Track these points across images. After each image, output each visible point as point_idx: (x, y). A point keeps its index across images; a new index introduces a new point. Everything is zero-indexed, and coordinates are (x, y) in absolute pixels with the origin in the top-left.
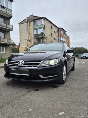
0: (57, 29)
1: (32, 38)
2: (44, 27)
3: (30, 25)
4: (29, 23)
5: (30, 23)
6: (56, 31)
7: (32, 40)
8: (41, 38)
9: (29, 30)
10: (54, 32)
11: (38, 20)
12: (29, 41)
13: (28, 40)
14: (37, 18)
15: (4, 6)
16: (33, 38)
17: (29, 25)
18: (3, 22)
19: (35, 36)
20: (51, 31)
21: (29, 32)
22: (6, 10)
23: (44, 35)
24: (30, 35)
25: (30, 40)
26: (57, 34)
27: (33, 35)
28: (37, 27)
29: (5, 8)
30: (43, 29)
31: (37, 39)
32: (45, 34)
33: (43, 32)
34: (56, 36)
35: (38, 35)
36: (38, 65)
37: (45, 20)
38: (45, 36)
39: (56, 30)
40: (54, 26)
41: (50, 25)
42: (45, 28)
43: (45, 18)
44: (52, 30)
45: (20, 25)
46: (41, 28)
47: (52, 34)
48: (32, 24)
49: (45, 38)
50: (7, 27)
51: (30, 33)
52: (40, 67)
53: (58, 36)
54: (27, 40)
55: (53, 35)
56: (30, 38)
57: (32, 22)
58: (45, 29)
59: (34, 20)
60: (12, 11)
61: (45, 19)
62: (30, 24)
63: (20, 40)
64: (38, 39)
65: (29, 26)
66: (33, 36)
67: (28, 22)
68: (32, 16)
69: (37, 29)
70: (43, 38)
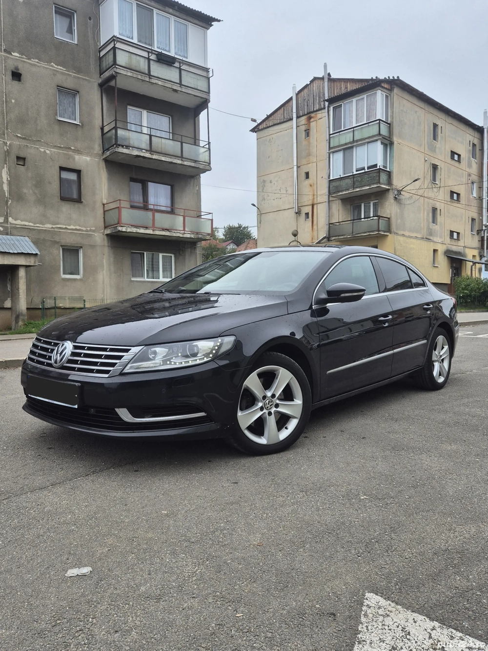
0: (470, 137)
1: (319, 200)
2: (384, 131)
3: (313, 132)
4: (303, 120)
5: (310, 118)
6: (463, 150)
7: (321, 212)
8: (365, 197)
9: (303, 154)
10: (453, 153)
11: (354, 100)
12: (303, 215)
13: (298, 213)
14: (351, 87)
15: (172, 54)
16: (325, 198)
17: (303, 128)
18: (166, 135)
19: (334, 186)
20: (433, 149)
21: (304, 169)
22: (180, 70)
23: (383, 177)
24: (307, 182)
25: (308, 209)
26: (470, 166)
27: (326, 185)
28: (347, 138)
29: (177, 65)
30: (379, 147)
31: (346, 201)
32: (389, 174)
33: (380, 164)
34: (464, 180)
35: (349, 181)
36: (113, 365)
37: (396, 91)
38: (389, 182)
39: (462, 142)
40: (450, 120)
41: (426, 117)
42: (395, 140)
43: (395, 85)
44: (438, 144)
45: (262, 133)
46: (370, 140)
47: (435, 167)
48: (322, 123)
49: (391, 196)
50: (181, 157)
51: (307, 175)
52: (122, 374)
53: (475, 178)
54: (291, 214)
55: (441, 175)
56: (307, 200)
57: (320, 115)
58: (392, 144)
59: (331, 101)
60: (207, 70)
61: (391, 90)
62: (313, 124)
63: (260, 214)
64: (353, 203)
65: (304, 134)
66: (323, 190)
67: (298, 117)
68: (323, 79)
69: (347, 149)
70: (381, 194)
